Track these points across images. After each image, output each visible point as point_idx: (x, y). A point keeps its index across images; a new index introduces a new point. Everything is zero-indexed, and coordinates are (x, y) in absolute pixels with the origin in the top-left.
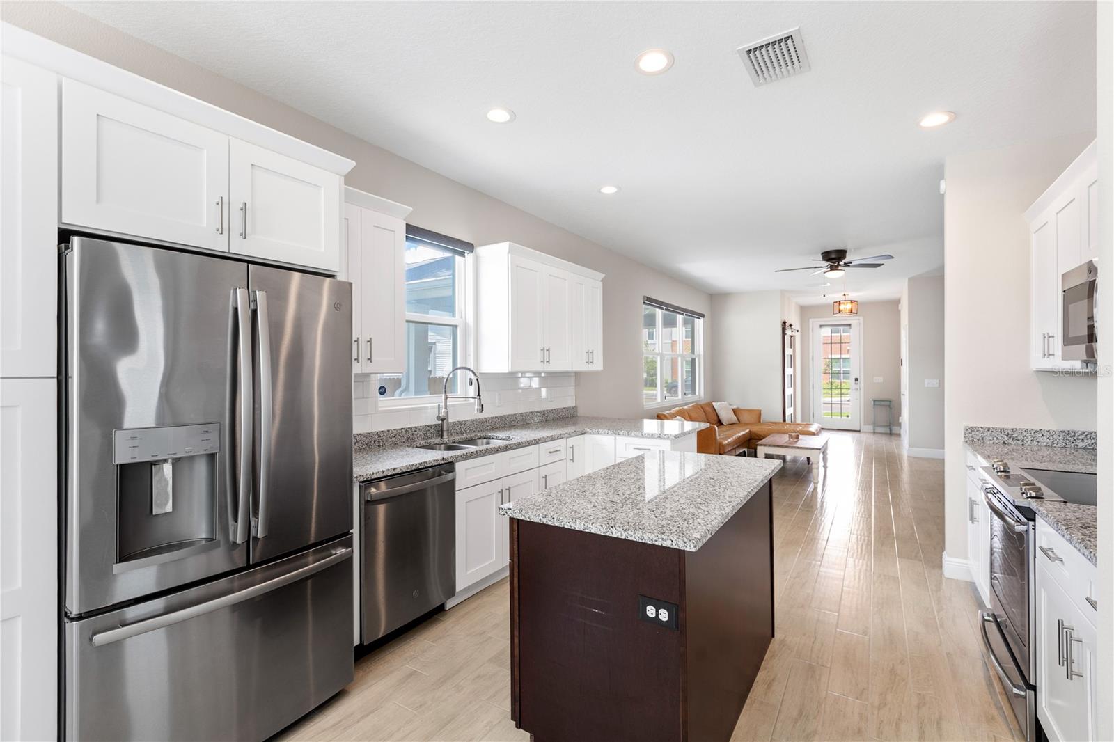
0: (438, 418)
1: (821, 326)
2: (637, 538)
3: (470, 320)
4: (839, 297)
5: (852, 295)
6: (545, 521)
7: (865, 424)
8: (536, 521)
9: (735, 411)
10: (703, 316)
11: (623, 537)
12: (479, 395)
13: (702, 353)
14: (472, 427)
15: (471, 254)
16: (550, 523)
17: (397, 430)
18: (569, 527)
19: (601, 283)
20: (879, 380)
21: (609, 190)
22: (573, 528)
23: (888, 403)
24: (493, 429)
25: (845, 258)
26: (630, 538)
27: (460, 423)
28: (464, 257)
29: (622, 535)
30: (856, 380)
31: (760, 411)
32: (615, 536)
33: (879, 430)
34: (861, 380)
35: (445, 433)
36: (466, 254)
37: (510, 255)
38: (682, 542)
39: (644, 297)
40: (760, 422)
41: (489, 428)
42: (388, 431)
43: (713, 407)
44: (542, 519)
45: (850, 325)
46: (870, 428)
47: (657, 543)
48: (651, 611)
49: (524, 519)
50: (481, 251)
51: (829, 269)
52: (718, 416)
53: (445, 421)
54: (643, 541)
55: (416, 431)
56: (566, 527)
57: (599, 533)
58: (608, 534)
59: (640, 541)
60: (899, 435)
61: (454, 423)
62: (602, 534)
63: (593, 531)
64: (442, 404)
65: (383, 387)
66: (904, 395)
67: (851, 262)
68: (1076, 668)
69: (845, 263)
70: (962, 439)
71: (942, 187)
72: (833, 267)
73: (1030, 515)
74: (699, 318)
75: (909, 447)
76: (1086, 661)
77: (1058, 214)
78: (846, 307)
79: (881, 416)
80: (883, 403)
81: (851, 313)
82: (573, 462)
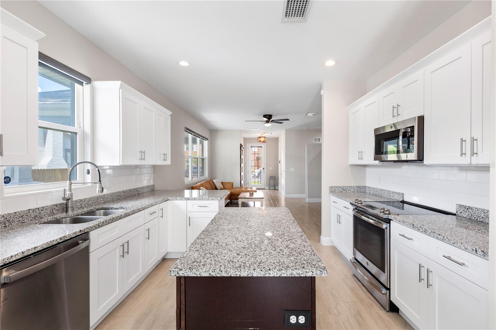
0: (64, 199)
1: (251, 147)
2: (289, 274)
3: (88, 129)
4: (259, 135)
5: (264, 135)
6: (214, 274)
7: (266, 186)
9: (222, 183)
10: (208, 139)
11: (278, 276)
12: (100, 180)
13: (207, 157)
14: (90, 202)
15: (89, 85)
16: (218, 275)
17: (24, 211)
18: (235, 276)
19: (170, 117)
20: (271, 168)
21: (184, 64)
22: (238, 276)
23: (274, 178)
24: (105, 203)
25: (271, 118)
26: (283, 275)
27: (81, 201)
28: (83, 86)
29: (277, 274)
30: (264, 169)
31: (233, 183)
32: (272, 275)
33: (271, 188)
35: (70, 209)
36: (84, 84)
37: (121, 90)
38: (319, 272)
39: (185, 127)
40: (233, 187)
41: (102, 202)
42: (15, 213)
43: (213, 182)
44: (211, 273)
45: (261, 147)
46: (268, 188)
47: (302, 275)
48: (293, 319)
49: (195, 275)
50: (97, 84)
52: (215, 186)
53: (70, 201)
54: (293, 276)
55: (43, 210)
57: (260, 275)
58: (266, 275)
59: (290, 276)
60: (278, 190)
61: (76, 201)
62: (262, 276)
63: (254, 275)
64: (67, 188)
65: (8, 177)
66: (282, 174)
67: (274, 120)
68: (430, 283)
69: (272, 121)
70: (328, 191)
71: (322, 92)
72: (267, 122)
73: (388, 221)
74: (206, 140)
75: (285, 194)
76: (435, 280)
77: (365, 107)
78: (262, 139)
79: (272, 182)
80: (273, 178)
81: (264, 142)
82: (163, 218)
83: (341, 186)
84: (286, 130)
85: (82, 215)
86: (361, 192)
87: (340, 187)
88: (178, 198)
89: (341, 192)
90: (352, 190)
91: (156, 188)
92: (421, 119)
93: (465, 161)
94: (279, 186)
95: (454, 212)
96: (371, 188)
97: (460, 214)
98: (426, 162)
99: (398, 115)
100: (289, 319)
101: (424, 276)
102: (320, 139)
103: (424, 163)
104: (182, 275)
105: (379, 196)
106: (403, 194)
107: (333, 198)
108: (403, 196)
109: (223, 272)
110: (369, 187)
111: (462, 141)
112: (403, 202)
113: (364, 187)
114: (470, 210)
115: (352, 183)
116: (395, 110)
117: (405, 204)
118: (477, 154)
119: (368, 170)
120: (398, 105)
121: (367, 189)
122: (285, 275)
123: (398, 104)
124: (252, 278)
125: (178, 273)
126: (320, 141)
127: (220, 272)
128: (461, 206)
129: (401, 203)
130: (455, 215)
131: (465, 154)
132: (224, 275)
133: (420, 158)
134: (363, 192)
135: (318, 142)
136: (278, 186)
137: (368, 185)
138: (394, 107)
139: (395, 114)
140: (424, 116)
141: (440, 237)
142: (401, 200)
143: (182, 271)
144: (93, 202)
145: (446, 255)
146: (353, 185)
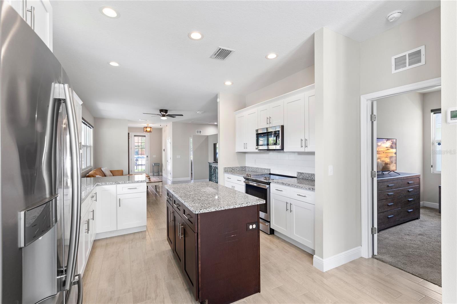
1: (135, 136)
4: (146, 125)
5: (150, 125)
6: (217, 210)
7: (150, 173)
8: (214, 211)
9: (111, 171)
10: (93, 127)
13: (92, 145)
16: (220, 210)
18: (228, 209)
19: (81, 106)
20: (154, 156)
21: (114, 64)
23: (158, 165)
25: (167, 113)
26: (248, 205)
29: (246, 205)
30: (147, 156)
31: (123, 170)
32: (244, 206)
33: (155, 174)
34: (149, 156)
40: (123, 175)
43: (102, 170)
44: (217, 209)
45: (145, 136)
46: (152, 174)
47: (256, 204)
48: (251, 227)
49: (208, 212)
51: (162, 116)
52: (104, 174)
56: (226, 209)
57: (238, 207)
58: (241, 206)
60: (162, 175)
66: (167, 161)
67: (170, 115)
68: (291, 210)
69: (168, 115)
70: (223, 171)
71: (218, 100)
72: (164, 116)
73: (269, 184)
74: (91, 128)
75: (173, 178)
76: (294, 208)
77: (248, 115)
78: (148, 129)
79: (156, 169)
80: (157, 164)
81: (150, 132)
82: (96, 201)
83: (231, 167)
84: (173, 122)
88: (108, 183)
89: (231, 171)
90: (238, 169)
92: (282, 127)
93: (302, 150)
94: (163, 171)
95: (296, 176)
96: (249, 167)
97: (298, 177)
98: (285, 150)
99: (270, 123)
100: (249, 227)
101: (289, 208)
102: (201, 131)
103: (284, 151)
104: (202, 212)
105: (255, 172)
106: (270, 169)
107: (227, 175)
108: (270, 170)
109: (222, 208)
110: (248, 167)
111: (302, 140)
112: (270, 174)
113: (245, 167)
114: (303, 174)
115: (236, 164)
116: (268, 120)
117: (271, 175)
118: (307, 146)
119: (247, 155)
120: (270, 118)
121: (247, 168)
122: (249, 205)
123: (270, 117)
124: (236, 208)
125: (199, 212)
126: (201, 133)
127: (221, 208)
128: (299, 173)
129: (269, 175)
130: (296, 178)
131: (302, 146)
132: (223, 209)
133: (282, 148)
134: (244, 170)
135: (199, 134)
136: (162, 172)
137: (247, 165)
138: (268, 118)
139: (268, 122)
140: (284, 126)
141: (295, 186)
142: (269, 173)
143: (202, 210)
145: (298, 194)
146: (238, 166)
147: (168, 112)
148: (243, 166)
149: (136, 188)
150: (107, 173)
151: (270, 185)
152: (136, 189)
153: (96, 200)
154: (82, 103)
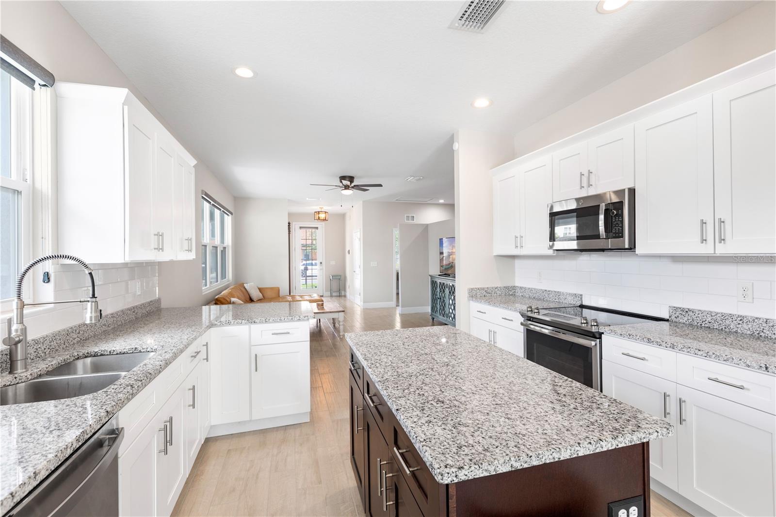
0: (8, 341)
1: (301, 228)
2: (627, 442)
3: (44, 184)
4: (318, 209)
5: (325, 208)
6: (518, 465)
7: (326, 291)
8: (505, 471)
9: (260, 290)
10: (232, 214)
11: (613, 448)
12: (94, 296)
13: (230, 244)
15: (49, 89)
16: (526, 466)
18: (552, 461)
20: (333, 263)
22: (557, 460)
23: (340, 277)
25: (353, 182)
26: (620, 446)
28: (34, 89)
29: (612, 445)
30: (321, 263)
31: (279, 288)
32: (605, 449)
33: (334, 294)
34: (324, 263)
35: (19, 364)
36: (36, 86)
37: (126, 108)
38: (665, 430)
39: (204, 192)
40: (279, 296)
43: (245, 287)
45: (318, 228)
46: (329, 294)
48: (622, 515)
49: (486, 474)
51: (344, 188)
52: (249, 295)
53: (19, 345)
54: (633, 443)
56: (548, 461)
57: (588, 453)
58: (598, 451)
59: (630, 444)
60: (345, 296)
62: (592, 453)
63: (581, 454)
66: (354, 272)
67: (357, 186)
68: (684, 418)
69: (354, 186)
70: (467, 295)
71: (456, 146)
72: (347, 187)
74: (228, 215)
75: (364, 303)
76: (690, 413)
77: (525, 172)
78: (322, 216)
79: (335, 286)
80: (337, 277)
81: (325, 220)
82: (207, 361)
83: (485, 287)
84: (364, 202)
85: (49, 373)
86: (510, 295)
87: (483, 289)
88: (233, 322)
89: (484, 296)
90: (499, 292)
91: (163, 305)
92: (632, 192)
93: (706, 249)
94: (348, 290)
95: (666, 317)
96: (525, 288)
97: (675, 320)
98: (639, 250)
99: (590, 185)
100: (617, 516)
102: (413, 217)
104: (463, 478)
105: (539, 300)
106: (581, 295)
107: (476, 306)
108: (581, 298)
109: (533, 458)
110: (521, 288)
111: (703, 223)
112: (582, 307)
113: (514, 288)
114: (691, 313)
115: (495, 281)
116: (585, 179)
117: (584, 309)
118: (724, 240)
119: (517, 262)
120: (590, 172)
121: (518, 290)
122: (623, 445)
123: (589, 170)
124: (578, 458)
125: (456, 476)
126: (414, 220)
127: (528, 460)
128: (676, 309)
129: (579, 309)
130: (668, 320)
131: (706, 240)
132: (535, 463)
133: (632, 247)
134: (512, 295)
135: (410, 222)
136: (345, 290)
137: (518, 283)
138: (582, 175)
139: (585, 184)
140: (635, 189)
141: (700, 353)
142: (579, 303)
143: (463, 471)
144: (59, 342)
145: (713, 377)
146: (499, 286)
147: (355, 180)
148: (510, 284)
149: (289, 333)
150: (255, 294)
151: (600, 338)
152: (288, 335)
153: (207, 359)
154: (196, 162)
